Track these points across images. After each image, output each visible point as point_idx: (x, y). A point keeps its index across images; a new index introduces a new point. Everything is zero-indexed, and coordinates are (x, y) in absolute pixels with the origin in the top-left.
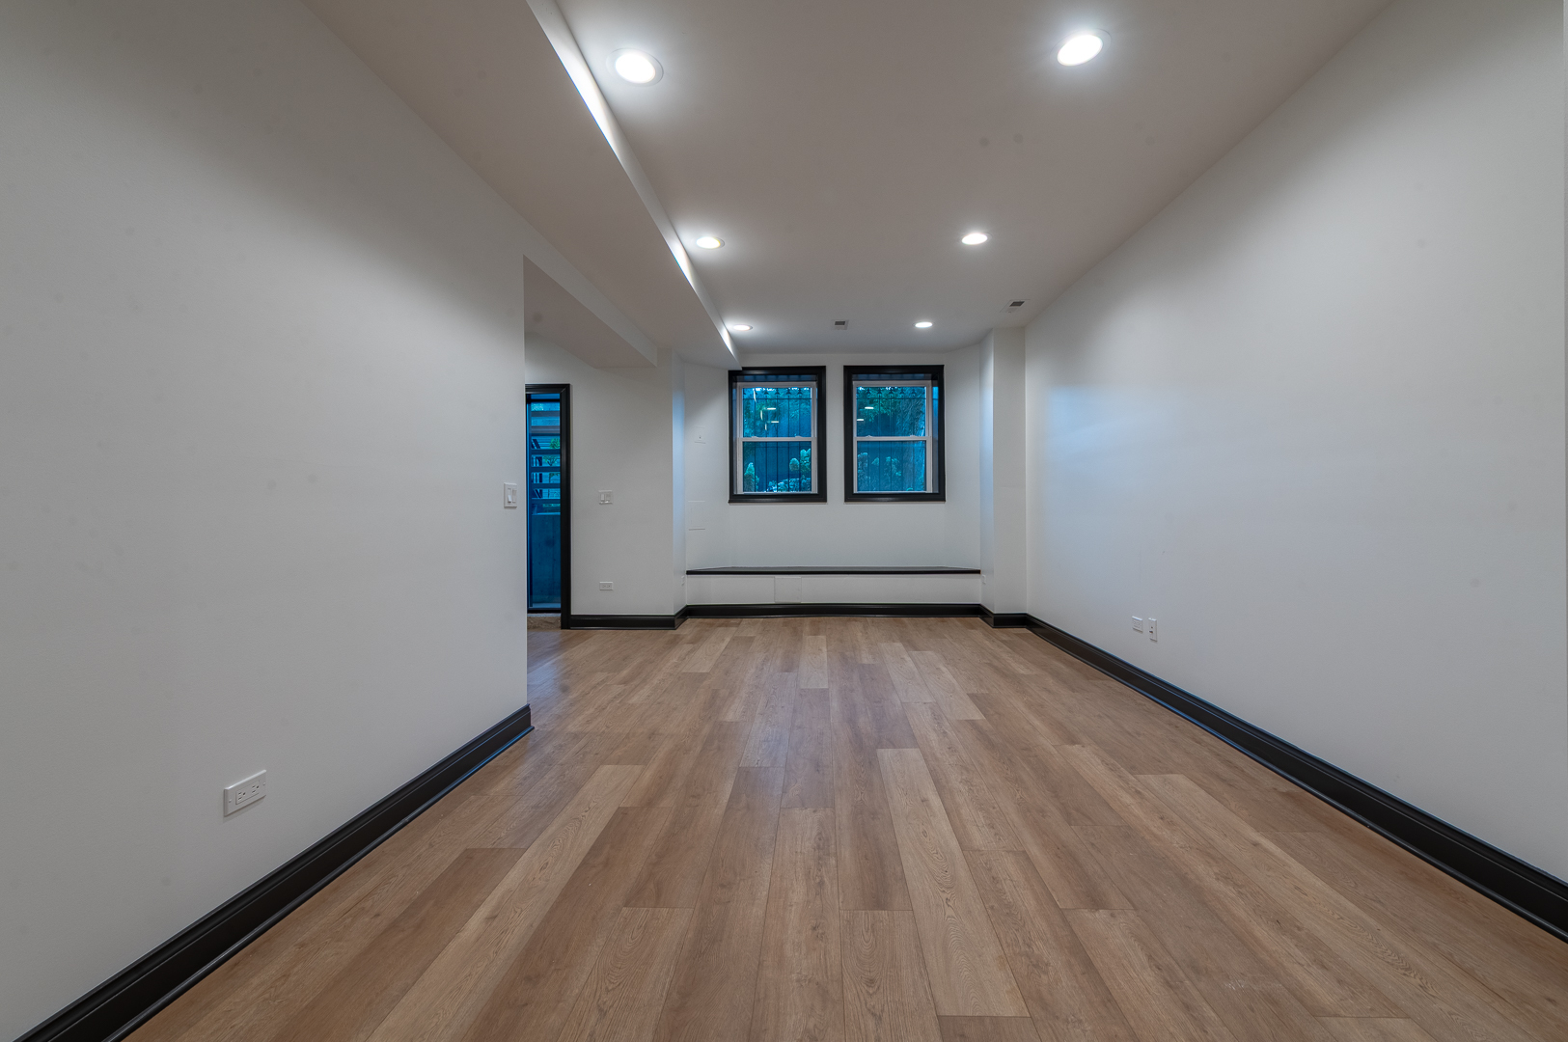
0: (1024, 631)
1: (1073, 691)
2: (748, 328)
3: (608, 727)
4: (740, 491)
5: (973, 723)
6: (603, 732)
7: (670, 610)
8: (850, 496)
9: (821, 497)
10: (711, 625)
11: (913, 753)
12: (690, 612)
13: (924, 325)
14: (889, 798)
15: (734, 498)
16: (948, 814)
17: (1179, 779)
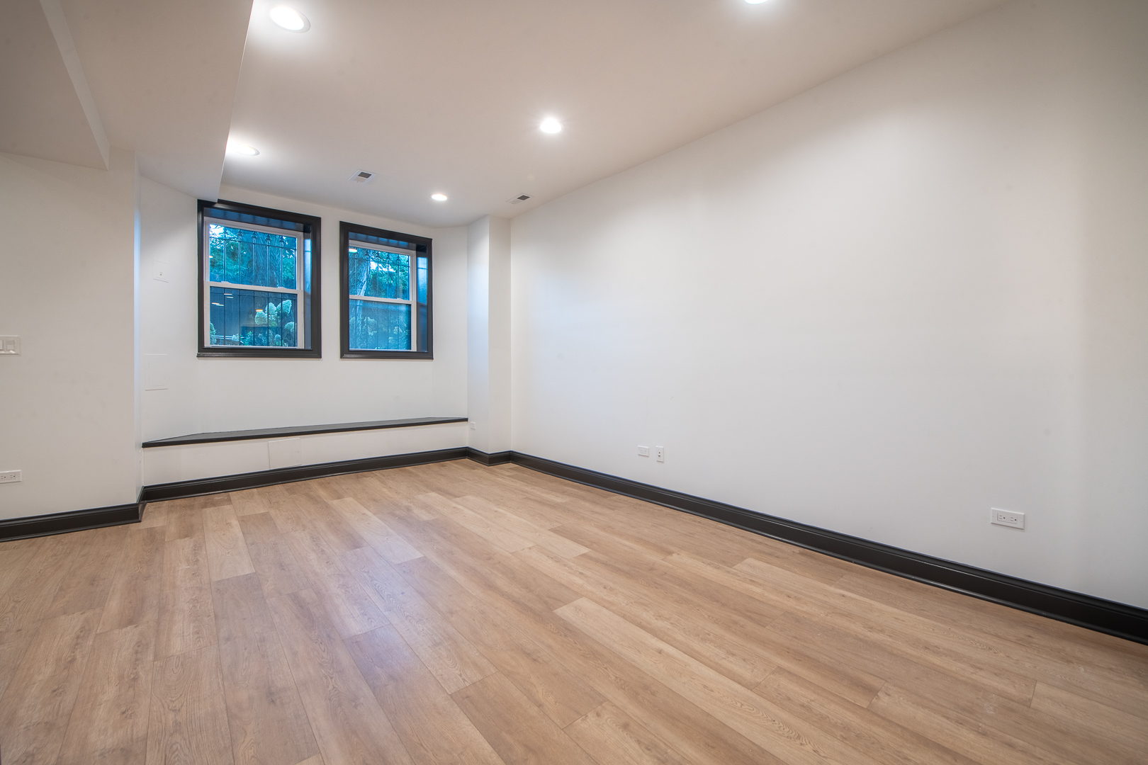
0: (511, 465)
1: (613, 509)
2: (254, 152)
3: (177, 711)
4: (207, 344)
5: (584, 555)
6: (177, 724)
7: (131, 497)
8: (346, 351)
9: (314, 351)
10: (191, 507)
11: (583, 602)
12: (152, 494)
13: (439, 197)
14: (633, 663)
15: (203, 351)
16: (692, 657)
17: (750, 560)
